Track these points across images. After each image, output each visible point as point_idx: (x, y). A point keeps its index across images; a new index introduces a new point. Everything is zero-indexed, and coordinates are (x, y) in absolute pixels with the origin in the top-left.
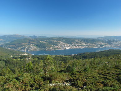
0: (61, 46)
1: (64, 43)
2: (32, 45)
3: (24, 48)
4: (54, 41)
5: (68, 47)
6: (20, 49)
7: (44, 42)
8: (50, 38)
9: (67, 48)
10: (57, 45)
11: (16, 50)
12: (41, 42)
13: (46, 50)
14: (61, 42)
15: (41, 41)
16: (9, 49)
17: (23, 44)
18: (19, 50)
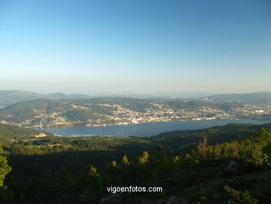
0: (120, 117)
1: (128, 111)
2: (55, 114)
3: (38, 121)
4: (105, 105)
5: (137, 117)
6: (27, 122)
7: (83, 107)
8: (95, 99)
9: (135, 121)
10: (112, 115)
11: (20, 125)
12: (75, 107)
13: (88, 125)
14: (119, 107)
15: (77, 104)
16: (4, 122)
17: (35, 111)
18: (27, 125)
